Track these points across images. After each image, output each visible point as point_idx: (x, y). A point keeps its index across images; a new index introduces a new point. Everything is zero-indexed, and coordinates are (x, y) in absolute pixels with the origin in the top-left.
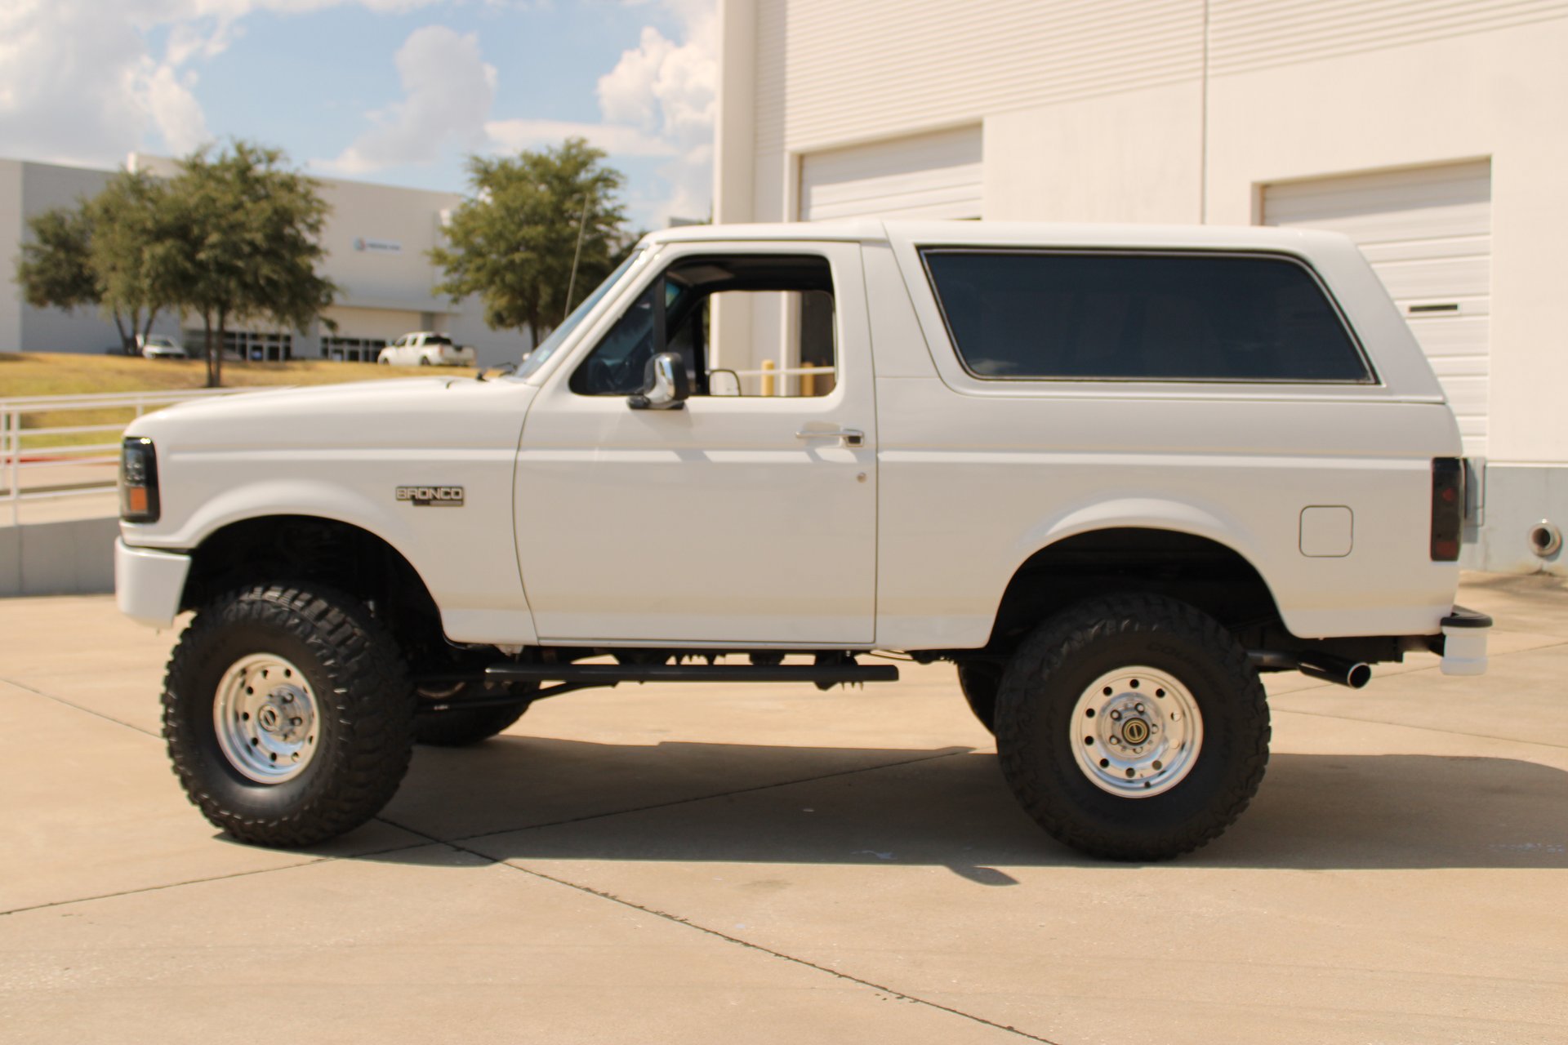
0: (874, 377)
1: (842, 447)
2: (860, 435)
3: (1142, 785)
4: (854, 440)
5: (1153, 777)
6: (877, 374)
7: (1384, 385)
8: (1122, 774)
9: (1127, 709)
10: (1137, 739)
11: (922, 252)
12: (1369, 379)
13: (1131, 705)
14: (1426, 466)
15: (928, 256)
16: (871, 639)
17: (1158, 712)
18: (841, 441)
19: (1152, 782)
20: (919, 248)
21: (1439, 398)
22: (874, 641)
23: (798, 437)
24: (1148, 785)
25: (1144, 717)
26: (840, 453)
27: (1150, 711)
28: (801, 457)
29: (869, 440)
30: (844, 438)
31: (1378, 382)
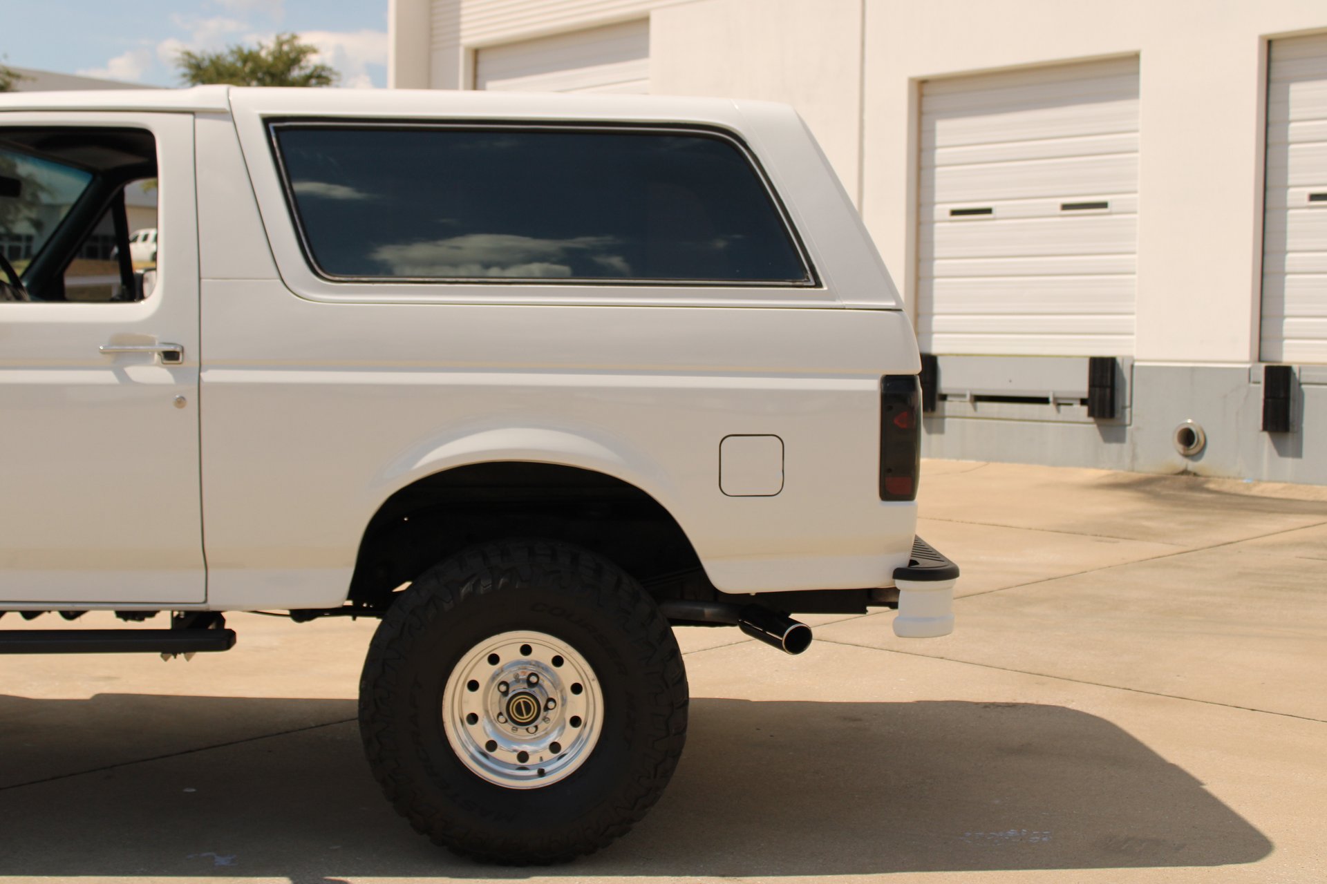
0: (200, 279)
1: (157, 365)
2: (178, 349)
3: (535, 772)
4: (171, 356)
5: (550, 762)
6: (202, 276)
7: (825, 288)
8: (513, 758)
9: (517, 680)
10: (526, 717)
11: (271, 125)
12: (809, 280)
13: (523, 677)
14: (873, 386)
15: (277, 130)
16: (203, 599)
17: (556, 684)
18: (156, 357)
19: (547, 769)
20: (267, 121)
21: (892, 304)
22: (205, 602)
23: (103, 352)
24: (541, 773)
25: (535, 691)
26: (155, 373)
27: (546, 683)
28: (108, 377)
29: (190, 357)
30: (159, 354)
31: (818, 284)
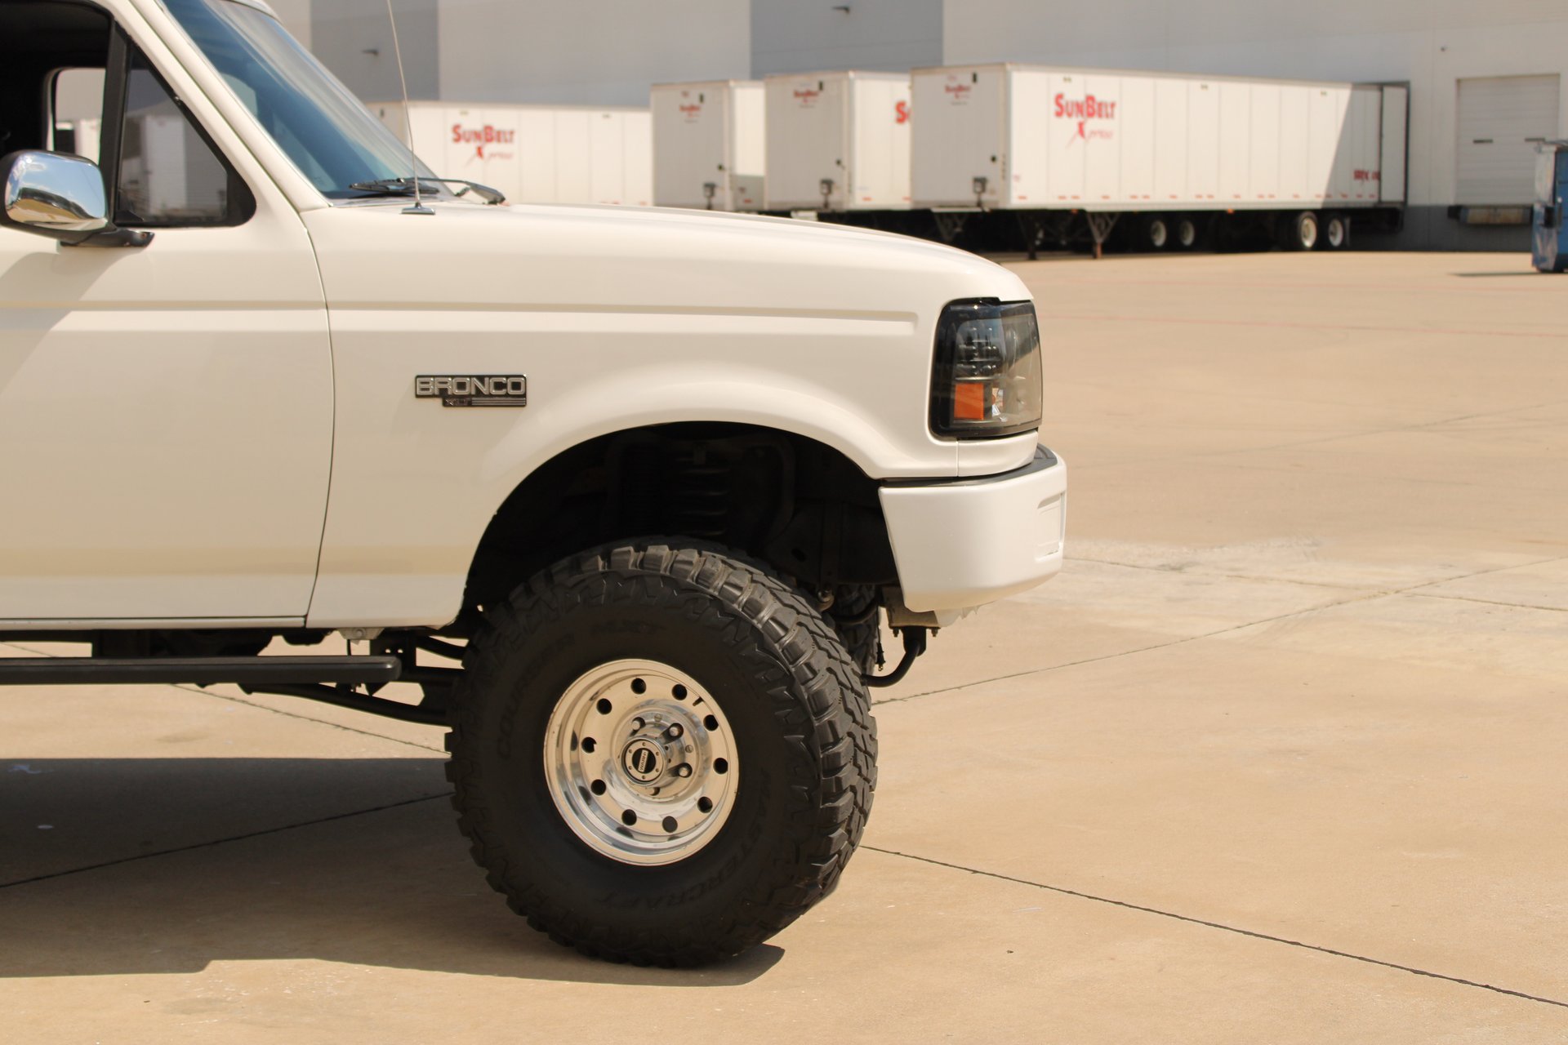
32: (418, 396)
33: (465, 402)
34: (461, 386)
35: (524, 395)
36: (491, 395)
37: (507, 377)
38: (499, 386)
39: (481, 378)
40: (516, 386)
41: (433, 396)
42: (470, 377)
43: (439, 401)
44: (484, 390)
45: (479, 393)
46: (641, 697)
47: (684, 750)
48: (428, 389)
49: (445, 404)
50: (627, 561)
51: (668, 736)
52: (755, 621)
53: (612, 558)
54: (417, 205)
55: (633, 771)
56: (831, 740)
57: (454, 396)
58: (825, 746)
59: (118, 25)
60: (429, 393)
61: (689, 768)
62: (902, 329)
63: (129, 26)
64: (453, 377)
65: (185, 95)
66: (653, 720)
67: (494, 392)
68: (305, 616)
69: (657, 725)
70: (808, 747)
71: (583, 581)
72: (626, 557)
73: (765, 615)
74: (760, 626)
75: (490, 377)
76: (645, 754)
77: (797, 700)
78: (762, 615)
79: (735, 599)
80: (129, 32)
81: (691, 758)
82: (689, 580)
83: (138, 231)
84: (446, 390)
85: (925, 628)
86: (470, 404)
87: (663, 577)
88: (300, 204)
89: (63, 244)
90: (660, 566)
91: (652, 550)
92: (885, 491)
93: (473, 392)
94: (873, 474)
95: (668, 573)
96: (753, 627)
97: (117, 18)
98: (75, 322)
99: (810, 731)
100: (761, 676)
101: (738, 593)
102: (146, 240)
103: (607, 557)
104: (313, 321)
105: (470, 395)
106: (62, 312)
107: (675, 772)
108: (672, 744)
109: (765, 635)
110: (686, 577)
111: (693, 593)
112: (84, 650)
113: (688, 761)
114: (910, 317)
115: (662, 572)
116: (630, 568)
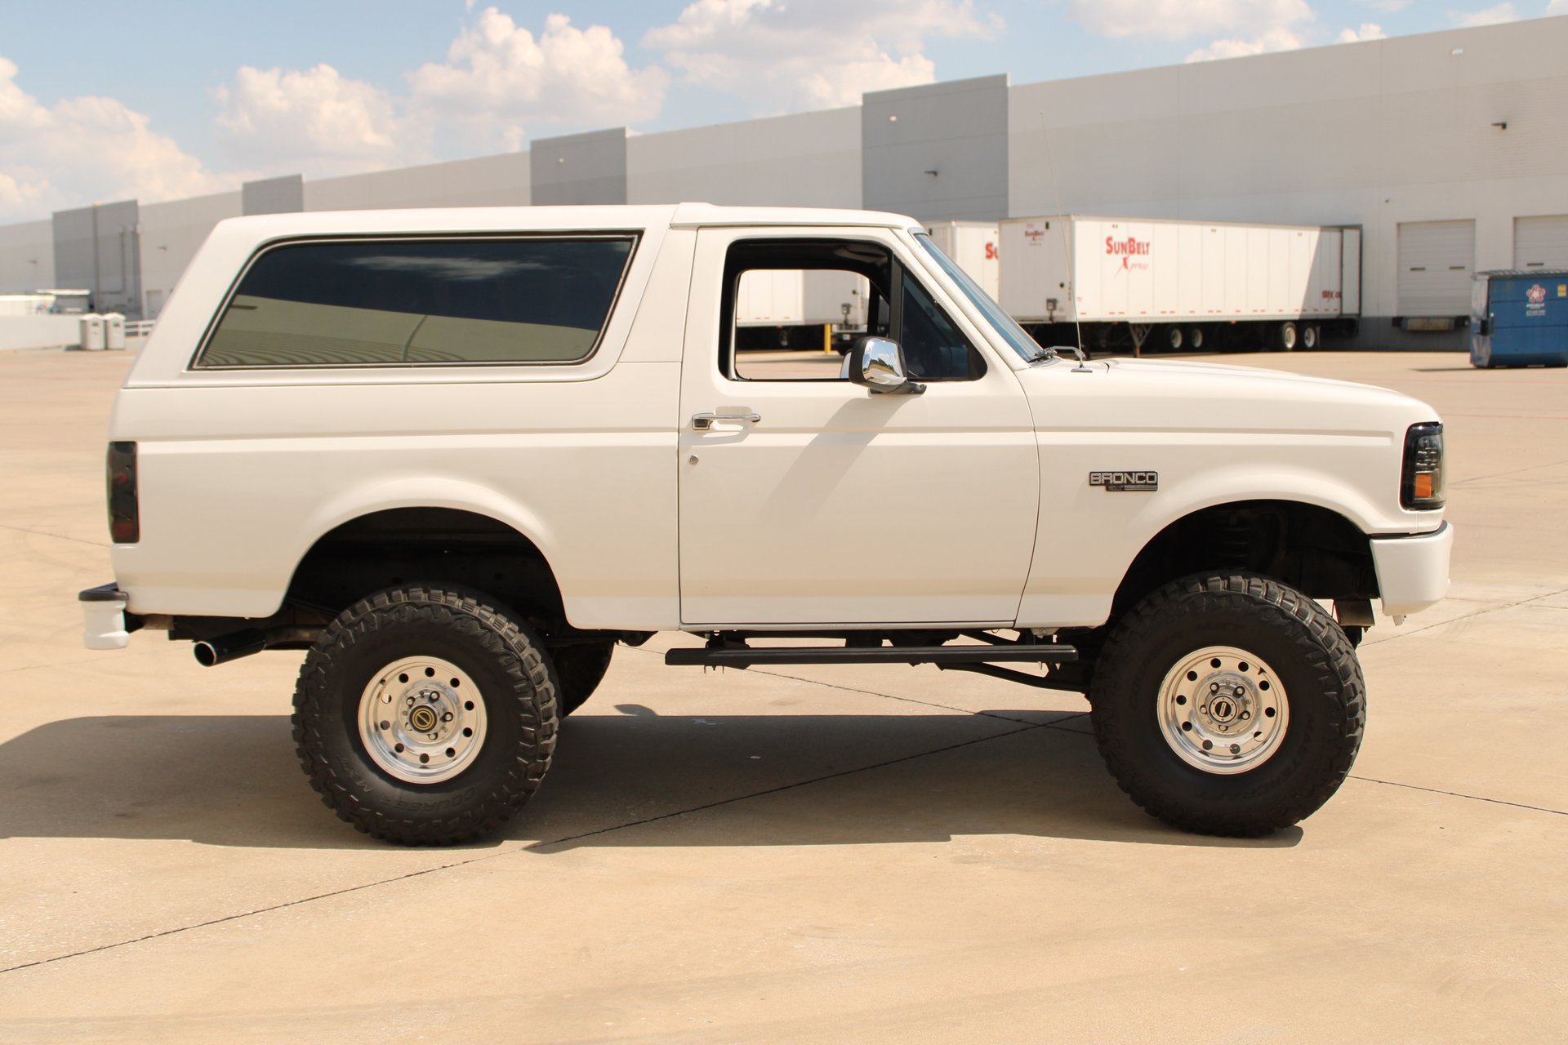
32: (1091, 485)
33: (1120, 488)
34: (1118, 478)
35: (1156, 484)
36: (1136, 484)
37: (1146, 473)
38: (1141, 478)
39: (1130, 473)
40: (1151, 478)
41: (1101, 484)
42: (1123, 473)
43: (1104, 488)
44: (1133, 482)
45: (1129, 482)
46: (1216, 670)
47: (1245, 702)
48: (1098, 480)
49: (1108, 489)
50: (1219, 586)
51: (1236, 694)
52: (1304, 622)
53: (1209, 584)
54: (1081, 366)
55: (1216, 716)
56: (1353, 695)
57: (1113, 484)
58: (1350, 699)
59: (896, 258)
60: (1099, 483)
61: (1249, 714)
62: (1384, 442)
63: (903, 257)
64: (1113, 473)
65: (940, 299)
66: (1225, 684)
67: (1138, 482)
68: (1015, 621)
69: (1228, 687)
70: (1339, 699)
71: (1190, 598)
72: (1218, 583)
73: (1309, 619)
74: (1308, 625)
75: (1136, 472)
76: (1224, 706)
77: (1332, 671)
78: (1307, 619)
79: (1290, 609)
80: (903, 261)
81: (1250, 708)
82: (1261, 597)
83: (919, 384)
84: (1109, 481)
85: (1360, 627)
86: (1123, 490)
87: (1243, 595)
88: (1014, 366)
89: (873, 392)
90: (1241, 588)
91: (1233, 579)
92: (1375, 542)
93: (1125, 482)
94: (1367, 531)
95: (1246, 593)
96: (1304, 626)
97: (895, 252)
98: (881, 440)
99: (1340, 689)
100: (1309, 656)
101: (1291, 605)
102: (922, 391)
103: (1204, 583)
104: (1026, 439)
105: (1123, 484)
106: (873, 435)
107: (1241, 717)
108: (1240, 699)
109: (1312, 631)
110: (1259, 595)
111: (1264, 606)
112: (841, 642)
113: (1248, 710)
114: (1389, 434)
115: (1243, 592)
116: (1221, 590)
